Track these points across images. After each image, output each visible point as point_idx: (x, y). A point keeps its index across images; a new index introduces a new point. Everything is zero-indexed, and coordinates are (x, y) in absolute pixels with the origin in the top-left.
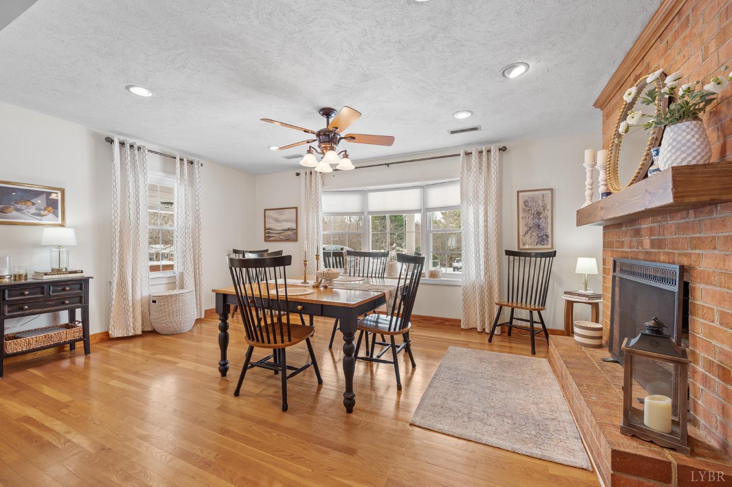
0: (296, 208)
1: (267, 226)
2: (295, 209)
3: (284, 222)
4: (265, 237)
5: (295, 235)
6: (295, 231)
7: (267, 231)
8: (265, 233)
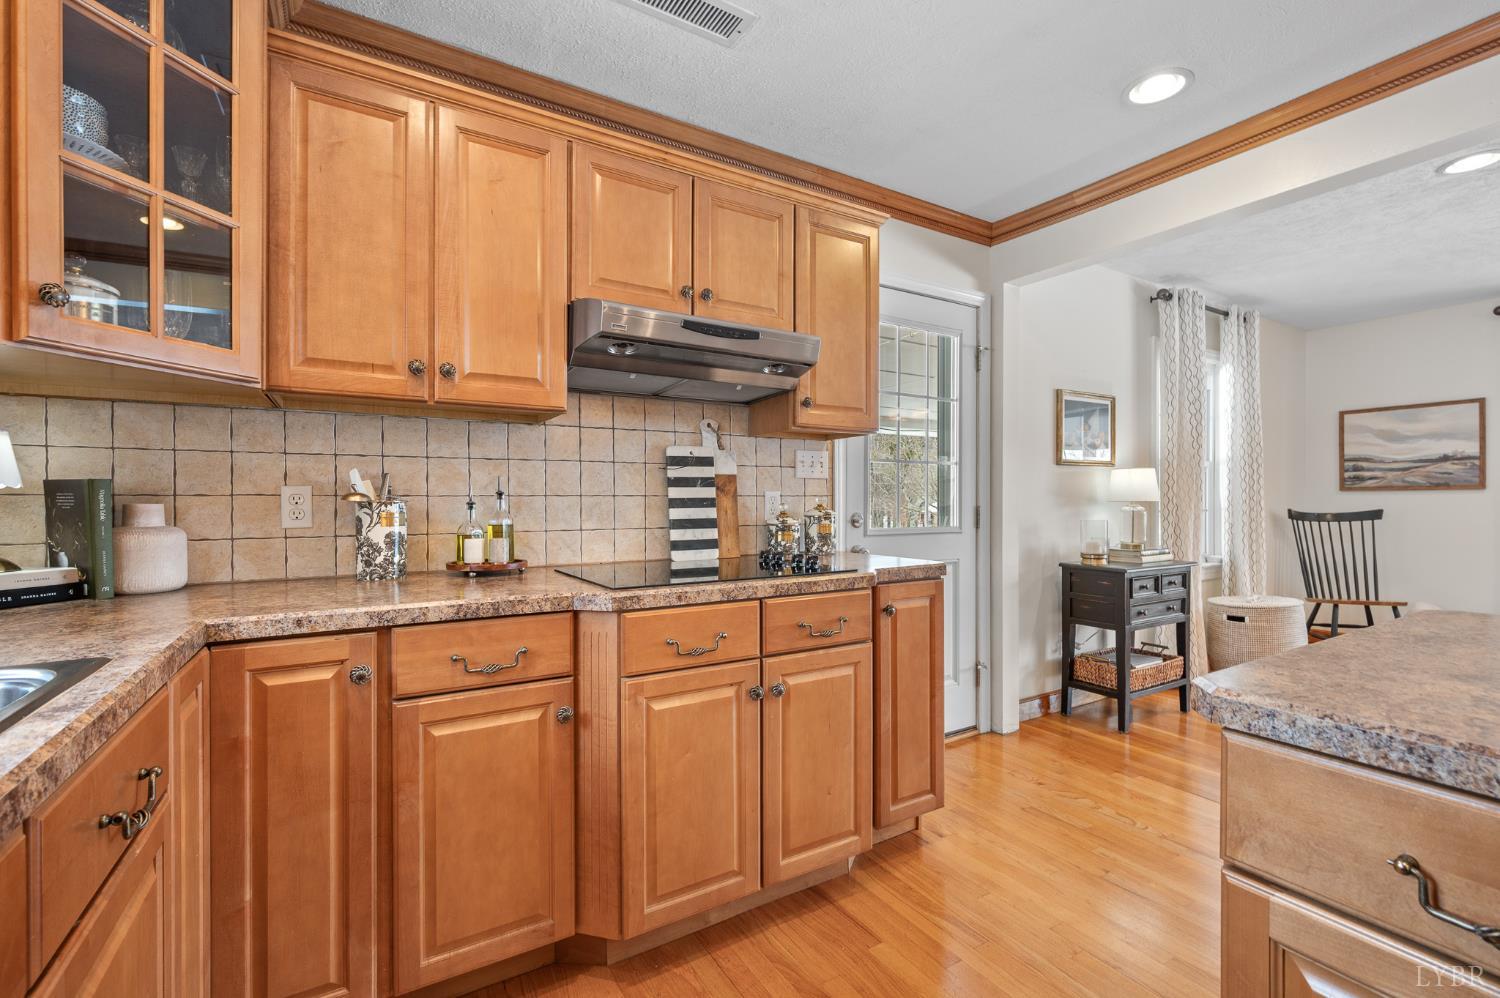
0: (1482, 402)
1: (1349, 451)
2: (1476, 405)
3: (1424, 441)
4: (1343, 480)
5: (1477, 472)
6: (1477, 462)
7: (1348, 464)
8: (1343, 470)
